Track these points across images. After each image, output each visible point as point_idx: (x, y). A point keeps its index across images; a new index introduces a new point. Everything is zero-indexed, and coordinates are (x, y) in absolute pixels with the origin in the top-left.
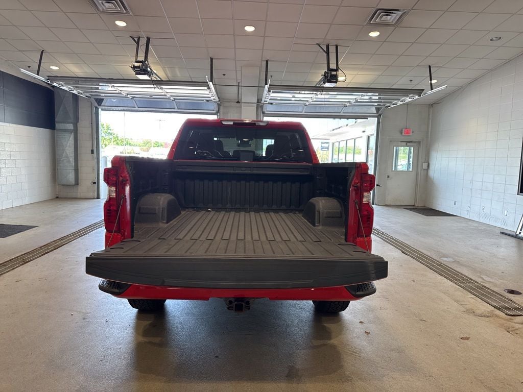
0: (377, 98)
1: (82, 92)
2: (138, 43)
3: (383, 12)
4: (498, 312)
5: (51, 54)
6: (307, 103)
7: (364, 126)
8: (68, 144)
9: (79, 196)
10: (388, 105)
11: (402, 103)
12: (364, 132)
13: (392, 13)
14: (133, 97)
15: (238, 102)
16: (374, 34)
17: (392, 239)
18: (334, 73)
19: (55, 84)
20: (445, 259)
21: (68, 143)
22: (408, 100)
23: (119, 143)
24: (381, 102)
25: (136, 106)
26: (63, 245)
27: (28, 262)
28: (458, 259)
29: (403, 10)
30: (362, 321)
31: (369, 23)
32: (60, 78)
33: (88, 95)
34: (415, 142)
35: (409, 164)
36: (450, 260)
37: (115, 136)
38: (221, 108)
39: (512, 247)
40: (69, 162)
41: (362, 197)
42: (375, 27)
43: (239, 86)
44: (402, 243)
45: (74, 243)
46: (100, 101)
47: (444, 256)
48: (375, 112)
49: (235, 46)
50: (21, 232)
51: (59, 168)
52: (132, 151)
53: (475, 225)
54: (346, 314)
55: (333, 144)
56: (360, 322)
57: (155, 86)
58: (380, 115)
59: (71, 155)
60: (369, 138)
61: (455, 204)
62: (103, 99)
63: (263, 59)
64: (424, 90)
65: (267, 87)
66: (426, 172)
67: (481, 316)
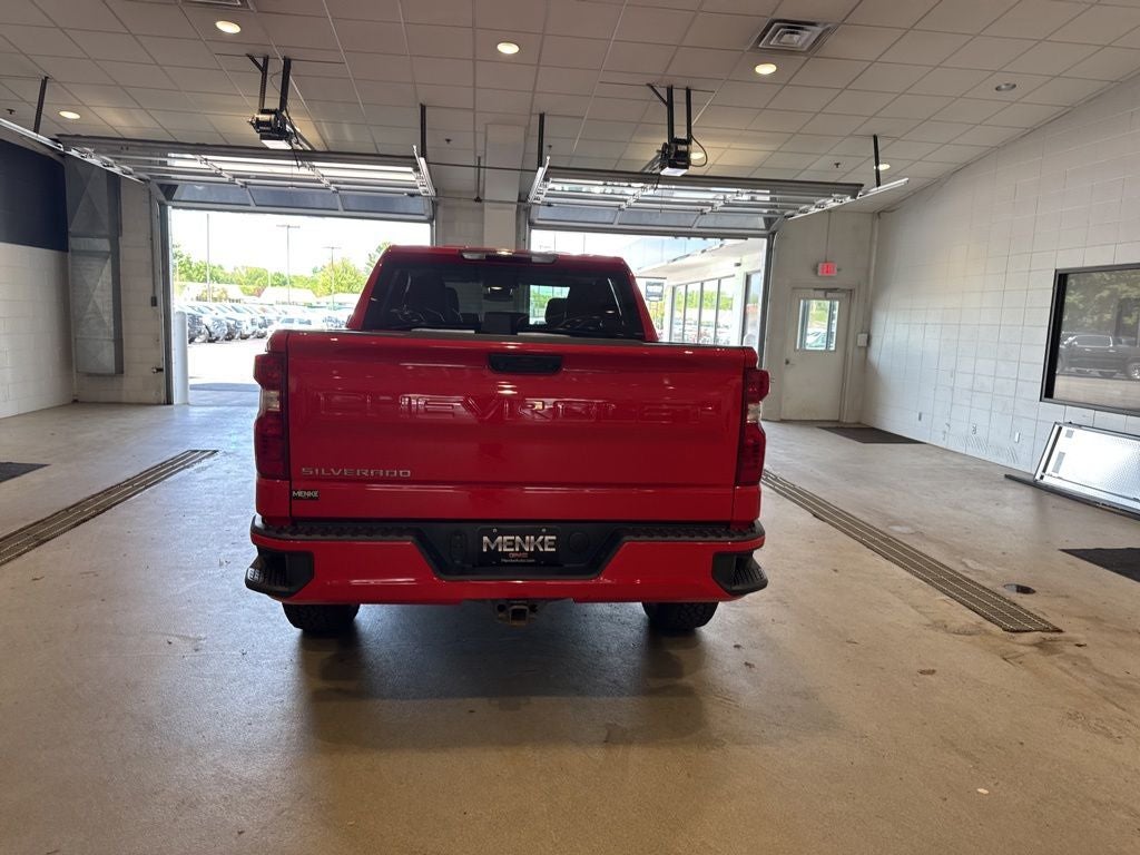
0: (768, 198)
1: (130, 169)
2: (264, 70)
3: (784, 27)
4: (989, 625)
5: (66, 85)
6: (624, 205)
7: (740, 253)
8: (99, 284)
9: (124, 400)
10: (789, 212)
11: (817, 210)
12: (738, 265)
13: (802, 29)
14: (245, 183)
15: (478, 200)
16: (765, 69)
17: (794, 489)
18: (683, 148)
19: (73, 153)
20: (897, 528)
21: (98, 281)
22: (831, 204)
23: (194, 275)
24: (776, 207)
25: (252, 203)
26: (115, 505)
27: (48, 540)
28: (921, 527)
29: (826, 24)
30: (739, 643)
31: (756, 47)
32: (87, 140)
33: (143, 175)
34: (843, 291)
35: (829, 334)
36: (905, 529)
37: (184, 259)
38: (440, 210)
39: (1027, 504)
40: (102, 323)
41: (745, 412)
42: (768, 55)
43: (479, 167)
44: (813, 497)
45: (137, 500)
46: (169, 190)
47: (897, 523)
48: (763, 226)
49: (474, 83)
50: (13, 477)
51: (79, 336)
52: (224, 296)
53: (957, 460)
54: (709, 632)
55: (674, 288)
56: (735, 646)
57: (300, 163)
58: (774, 233)
59: (106, 308)
60: (748, 278)
61: (920, 419)
62: (176, 186)
63: (534, 112)
64: (862, 185)
65: (541, 171)
66: (863, 351)
67: (959, 633)
